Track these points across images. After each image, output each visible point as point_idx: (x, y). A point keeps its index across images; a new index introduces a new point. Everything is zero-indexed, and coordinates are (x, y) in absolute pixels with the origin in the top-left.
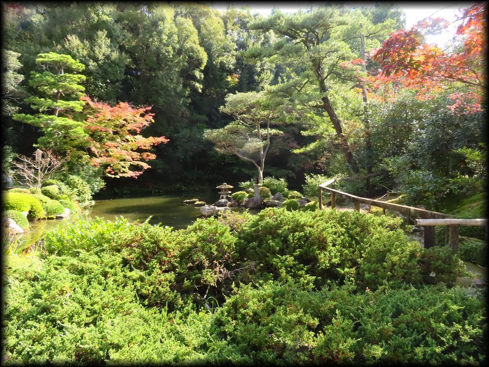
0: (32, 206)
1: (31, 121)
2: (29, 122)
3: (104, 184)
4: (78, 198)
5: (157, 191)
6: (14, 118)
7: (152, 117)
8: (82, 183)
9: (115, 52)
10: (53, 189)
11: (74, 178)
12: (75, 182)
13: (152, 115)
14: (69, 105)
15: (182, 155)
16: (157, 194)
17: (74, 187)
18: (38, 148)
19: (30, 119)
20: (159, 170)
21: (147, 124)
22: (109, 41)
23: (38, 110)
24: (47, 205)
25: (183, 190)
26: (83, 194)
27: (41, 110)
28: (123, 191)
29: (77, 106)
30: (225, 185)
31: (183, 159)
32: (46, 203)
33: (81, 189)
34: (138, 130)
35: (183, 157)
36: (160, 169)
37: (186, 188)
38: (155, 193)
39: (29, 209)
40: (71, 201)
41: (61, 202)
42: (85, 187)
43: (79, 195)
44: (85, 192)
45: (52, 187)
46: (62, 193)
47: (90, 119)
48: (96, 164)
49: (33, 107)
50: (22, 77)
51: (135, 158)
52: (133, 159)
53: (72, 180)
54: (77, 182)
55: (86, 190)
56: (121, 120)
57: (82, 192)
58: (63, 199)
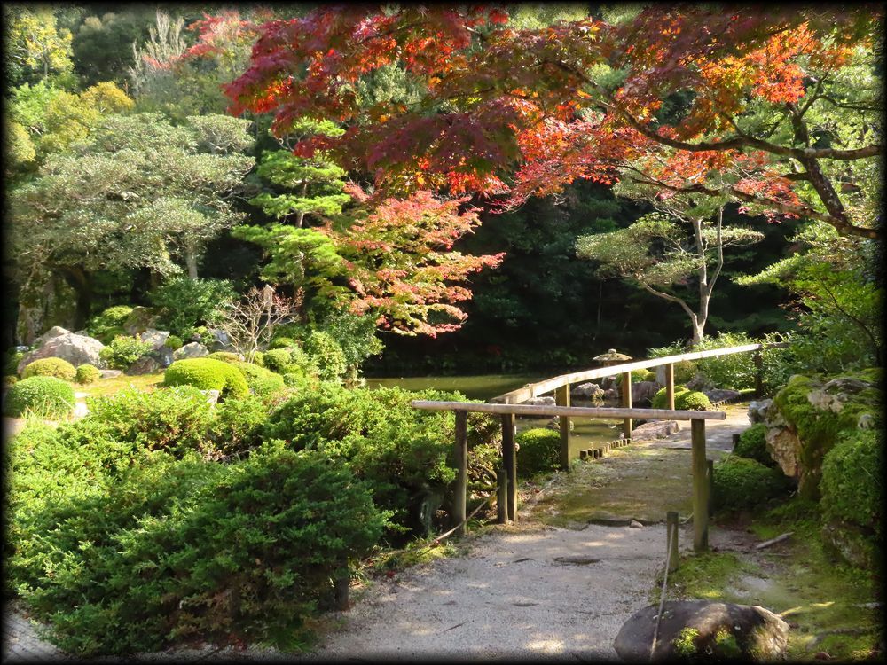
0: (228, 381)
1: (254, 237)
2: (253, 238)
3: (381, 347)
4: (320, 372)
5: (511, 364)
6: (233, 234)
7: (477, 215)
8: (330, 346)
9: (414, 94)
10: (280, 355)
11: (320, 337)
12: (317, 343)
13: (479, 210)
14: (315, 204)
15: (557, 290)
16: (511, 370)
17: (314, 350)
18: (268, 282)
19: (257, 233)
20: (510, 321)
21: (466, 227)
22: (403, 74)
23: (274, 215)
24: (258, 382)
25: (569, 363)
26: (331, 364)
27: (279, 216)
28: (442, 363)
29: (330, 204)
30: (613, 353)
31: (559, 298)
32: (256, 377)
33: (325, 353)
34: (450, 242)
35: (560, 293)
36: (512, 318)
37: (575, 359)
38: (508, 367)
39: (223, 384)
40: (304, 376)
41: (285, 377)
42: (334, 353)
43: (322, 365)
44: (334, 362)
45: (281, 351)
46: (294, 362)
47: (355, 227)
48: (357, 309)
49: (266, 211)
50: (252, 161)
51: (431, 298)
52: (428, 299)
53: (312, 338)
54: (321, 342)
55: (336, 358)
56: (410, 226)
57: (328, 361)
58: (292, 372)
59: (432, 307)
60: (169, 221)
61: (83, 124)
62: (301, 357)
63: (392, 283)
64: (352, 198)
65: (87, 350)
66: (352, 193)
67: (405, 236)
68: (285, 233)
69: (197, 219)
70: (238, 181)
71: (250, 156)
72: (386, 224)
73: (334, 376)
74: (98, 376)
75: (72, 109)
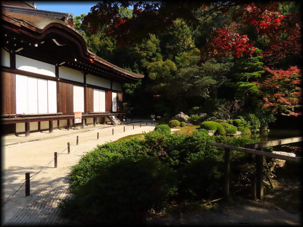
0: (218, 128)
1: (232, 86)
3: (275, 119)
4: (251, 127)
6: (226, 85)
8: (255, 119)
11: (252, 116)
12: (250, 118)
14: (252, 75)
17: (249, 120)
18: (236, 99)
24: (228, 129)
26: (255, 124)
27: (241, 79)
29: (257, 74)
32: (227, 127)
33: (253, 121)
39: (216, 129)
40: (245, 128)
41: (238, 128)
42: (256, 121)
43: (252, 124)
44: (256, 124)
45: (239, 120)
46: (242, 123)
47: (266, 81)
48: (265, 107)
49: (237, 78)
50: (233, 64)
51: (294, 103)
52: (293, 103)
53: (249, 116)
54: (252, 117)
55: (257, 122)
56: (287, 79)
57: (254, 123)
58: (241, 126)
59: (296, 106)
60: (206, 83)
61: (189, 60)
62: (245, 122)
63: (280, 98)
64: (265, 71)
65: (184, 118)
66: (266, 70)
67: (285, 82)
68: (241, 84)
69: (214, 82)
70: (229, 70)
71: (232, 62)
72: (277, 79)
73: (256, 128)
74: (185, 125)
75: (186, 56)
